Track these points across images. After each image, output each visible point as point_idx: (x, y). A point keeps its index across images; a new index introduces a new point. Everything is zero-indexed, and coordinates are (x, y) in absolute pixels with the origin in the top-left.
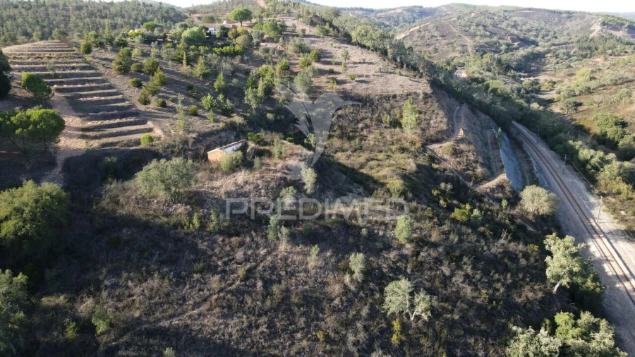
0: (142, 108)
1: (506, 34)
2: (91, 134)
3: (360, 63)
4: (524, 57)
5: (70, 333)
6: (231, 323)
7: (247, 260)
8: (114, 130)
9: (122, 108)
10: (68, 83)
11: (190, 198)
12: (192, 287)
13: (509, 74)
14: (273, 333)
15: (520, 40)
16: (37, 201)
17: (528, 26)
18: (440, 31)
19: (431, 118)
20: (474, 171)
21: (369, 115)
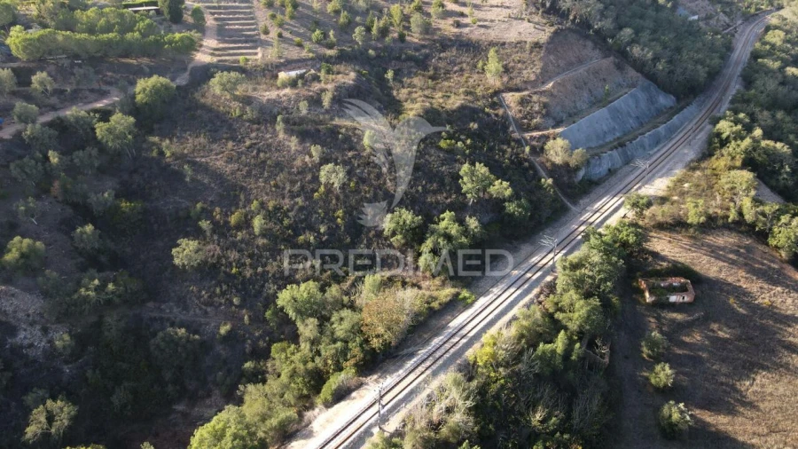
0: (263, 37)
2: (217, 53)
3: (497, 6)
5: (155, 154)
6: (230, 166)
7: (256, 138)
8: (231, 52)
9: (250, 36)
10: (224, 14)
11: (243, 99)
12: (219, 146)
14: (249, 174)
16: (154, 86)
19: (526, 68)
20: (531, 120)
21: (468, 60)
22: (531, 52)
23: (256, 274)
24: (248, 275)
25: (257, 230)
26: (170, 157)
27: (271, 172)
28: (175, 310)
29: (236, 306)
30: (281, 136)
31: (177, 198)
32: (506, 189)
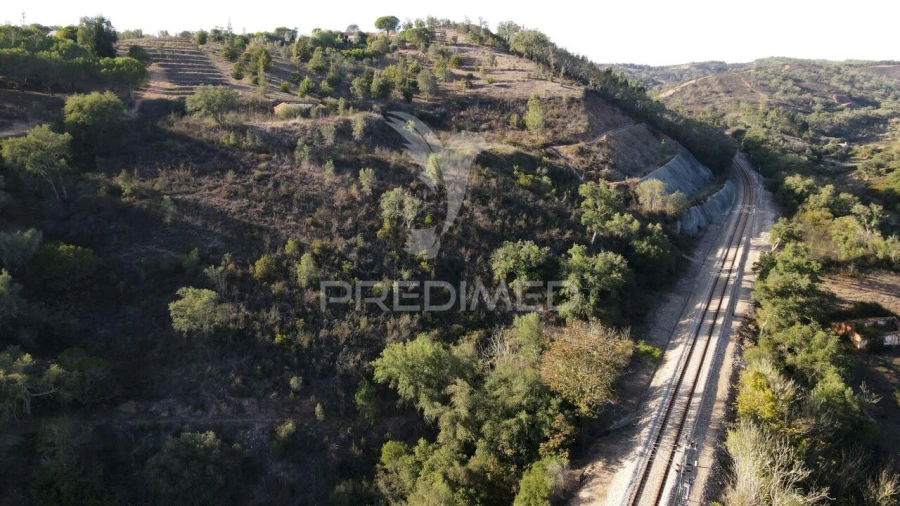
0: (235, 83)
1: (829, 92)
3: (509, 70)
4: (852, 120)
5: (102, 192)
6: (234, 202)
7: (268, 169)
9: (216, 80)
10: (172, 62)
11: (237, 128)
12: (211, 178)
13: (805, 135)
15: (853, 99)
16: (96, 103)
17: (873, 82)
18: (724, 85)
19: (570, 122)
20: (598, 171)
21: (497, 117)
22: (569, 108)
23: (319, 342)
24: (305, 344)
25: (303, 281)
26: (131, 195)
27: (304, 208)
28: (179, 411)
29: (296, 393)
30: (305, 166)
31: (152, 248)
32: (631, 222)
